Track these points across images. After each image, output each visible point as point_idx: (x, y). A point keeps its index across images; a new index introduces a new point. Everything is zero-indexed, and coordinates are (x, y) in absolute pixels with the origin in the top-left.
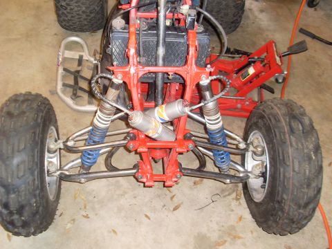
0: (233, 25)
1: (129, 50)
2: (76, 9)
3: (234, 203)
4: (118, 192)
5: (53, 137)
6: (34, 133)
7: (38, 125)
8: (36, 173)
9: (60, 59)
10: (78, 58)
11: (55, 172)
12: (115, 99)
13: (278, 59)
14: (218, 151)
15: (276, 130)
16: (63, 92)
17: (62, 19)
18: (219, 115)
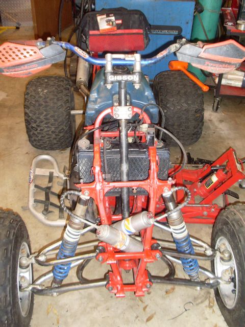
0: (195, 136)
1: (95, 168)
2: (46, 129)
3: (208, 311)
4: (91, 305)
5: (25, 252)
6: (6, 249)
7: (11, 242)
8: (8, 289)
9: (32, 177)
10: (48, 174)
11: (27, 287)
12: (83, 214)
13: (238, 166)
14: (187, 259)
15: (240, 235)
16: (35, 208)
17: (33, 139)
18: (184, 224)
